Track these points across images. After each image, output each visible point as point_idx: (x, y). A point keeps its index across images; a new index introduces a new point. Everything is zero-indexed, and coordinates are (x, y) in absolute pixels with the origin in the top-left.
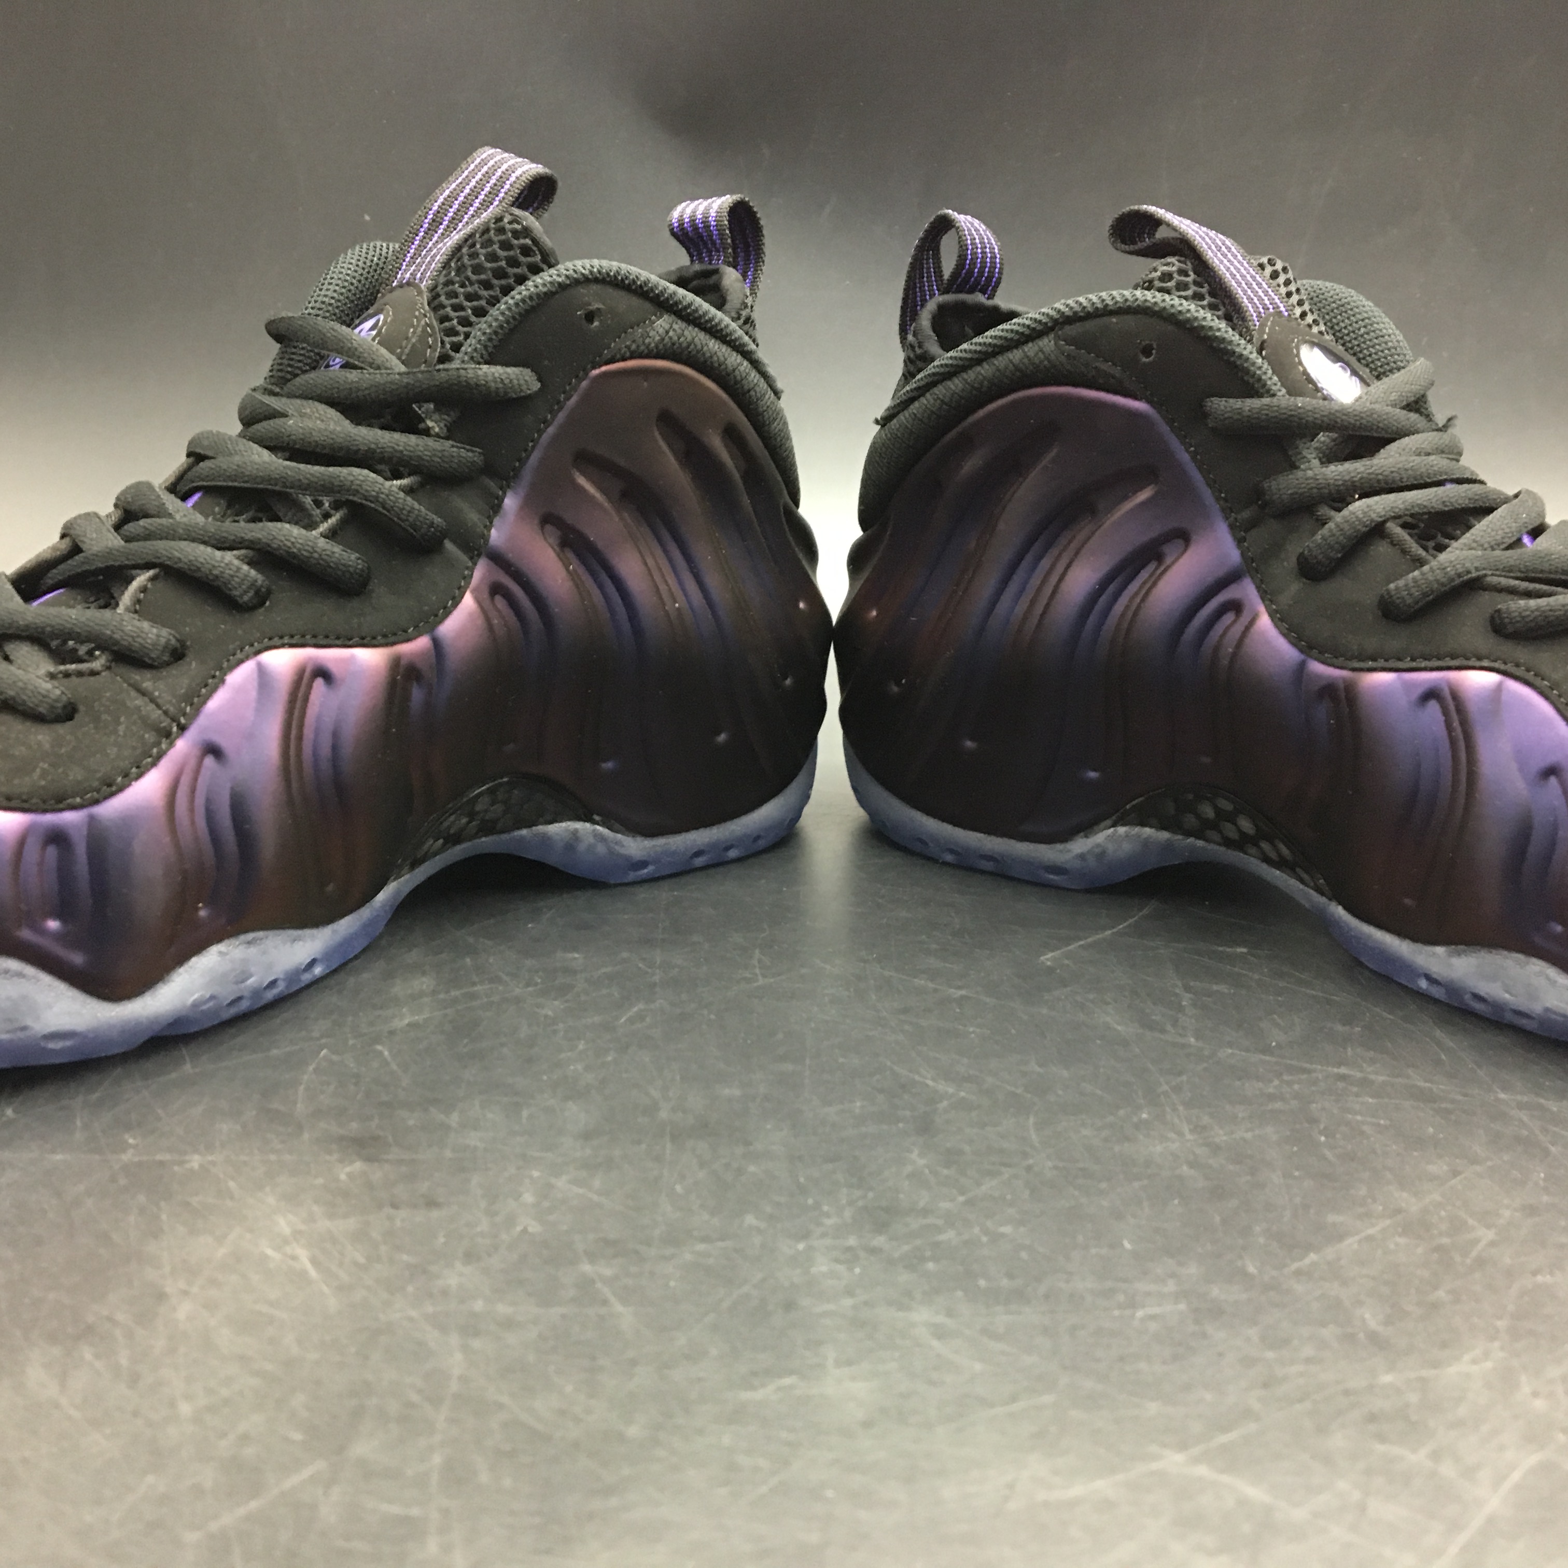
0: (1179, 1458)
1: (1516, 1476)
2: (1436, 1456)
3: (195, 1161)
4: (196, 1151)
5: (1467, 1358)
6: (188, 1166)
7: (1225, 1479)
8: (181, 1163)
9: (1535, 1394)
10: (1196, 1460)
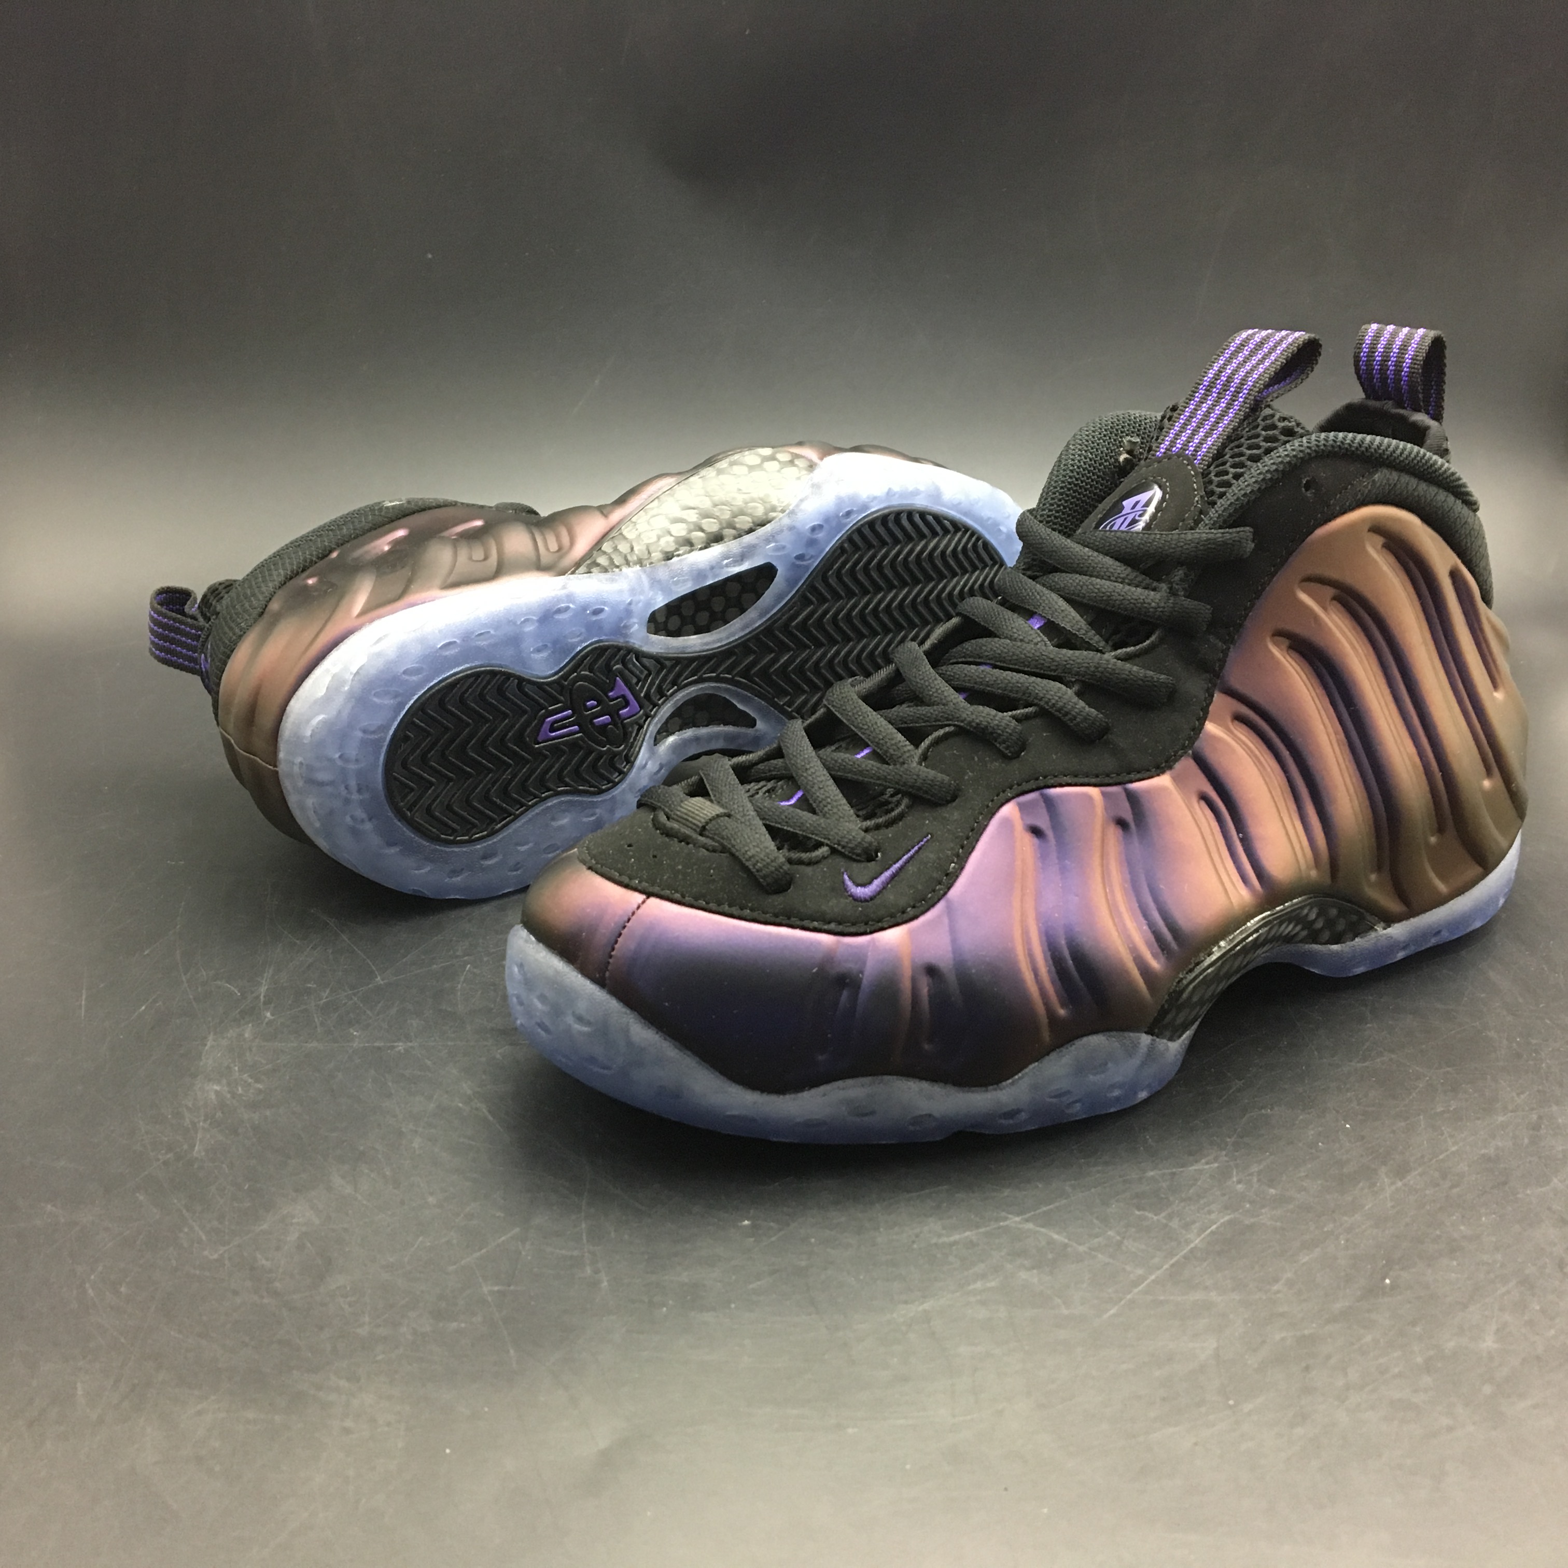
0: (1017, 1219)
1: (1214, 1227)
2: (1170, 1217)
3: (401, 1046)
4: (399, 1040)
5: (1203, 1161)
6: (397, 1049)
7: (1043, 1230)
8: (393, 1047)
9: (1239, 1182)
10: (1027, 1220)
